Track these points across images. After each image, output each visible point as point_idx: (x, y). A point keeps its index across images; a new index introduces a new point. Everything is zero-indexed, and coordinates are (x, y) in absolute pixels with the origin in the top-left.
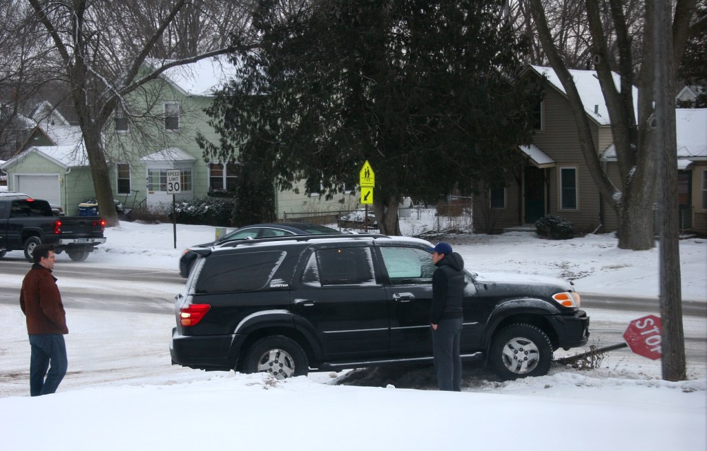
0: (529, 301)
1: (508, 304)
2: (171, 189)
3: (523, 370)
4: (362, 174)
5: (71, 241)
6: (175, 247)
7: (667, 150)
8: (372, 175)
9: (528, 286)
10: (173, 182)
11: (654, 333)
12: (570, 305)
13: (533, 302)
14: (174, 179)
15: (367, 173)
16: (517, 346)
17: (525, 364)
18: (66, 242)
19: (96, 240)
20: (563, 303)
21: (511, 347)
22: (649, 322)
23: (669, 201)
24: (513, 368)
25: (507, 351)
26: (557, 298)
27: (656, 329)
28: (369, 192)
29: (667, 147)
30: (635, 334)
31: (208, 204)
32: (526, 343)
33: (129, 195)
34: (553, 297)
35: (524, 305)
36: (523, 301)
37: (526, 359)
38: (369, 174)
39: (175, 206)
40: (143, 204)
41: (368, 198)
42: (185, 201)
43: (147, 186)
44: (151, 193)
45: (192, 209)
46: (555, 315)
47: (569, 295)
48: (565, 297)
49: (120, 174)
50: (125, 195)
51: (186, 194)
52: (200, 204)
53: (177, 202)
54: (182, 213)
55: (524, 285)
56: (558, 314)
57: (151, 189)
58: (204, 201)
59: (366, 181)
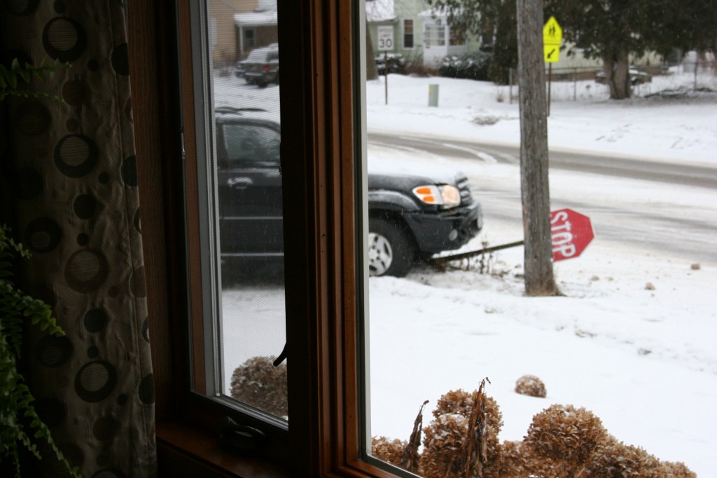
0: (383, 194)
2: (382, 45)
4: (546, 30)
6: (386, 102)
7: (527, 10)
8: (558, 31)
9: (387, 177)
10: (385, 39)
12: (432, 201)
13: (388, 196)
14: (385, 36)
20: (425, 199)
22: (561, 217)
23: (529, 75)
26: (418, 192)
27: (568, 225)
28: (553, 51)
29: (527, 6)
31: (474, 58)
33: (412, 49)
34: (415, 191)
36: (376, 195)
38: (554, 31)
39: (446, 61)
40: (420, 58)
41: (552, 56)
42: (456, 56)
43: (425, 41)
44: (428, 47)
45: (459, 64)
46: (411, 212)
47: (433, 189)
48: (427, 192)
49: (406, 29)
50: (408, 49)
51: (460, 49)
52: (466, 59)
53: (450, 57)
54: (450, 67)
55: (382, 176)
56: (415, 211)
57: (428, 43)
58: (470, 56)
59: (550, 38)
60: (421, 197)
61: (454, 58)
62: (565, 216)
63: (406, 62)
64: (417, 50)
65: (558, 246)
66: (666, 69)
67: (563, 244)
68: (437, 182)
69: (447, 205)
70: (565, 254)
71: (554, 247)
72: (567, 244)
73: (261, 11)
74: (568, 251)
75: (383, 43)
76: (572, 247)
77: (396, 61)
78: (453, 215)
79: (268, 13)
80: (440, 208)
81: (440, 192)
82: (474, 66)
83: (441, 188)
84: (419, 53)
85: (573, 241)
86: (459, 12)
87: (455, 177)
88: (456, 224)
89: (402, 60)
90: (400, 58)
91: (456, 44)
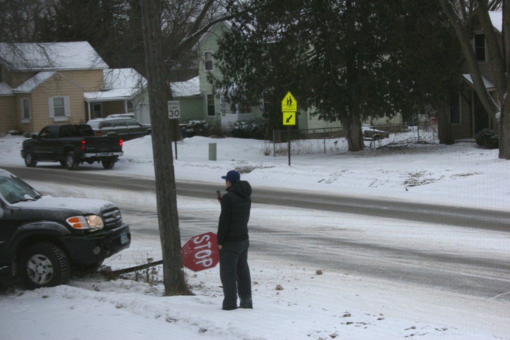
0: (45, 224)
1: (27, 226)
2: (172, 115)
3: (42, 282)
4: (284, 102)
5: (94, 155)
6: (176, 158)
8: (294, 102)
9: (48, 211)
10: (174, 110)
11: (206, 248)
12: (80, 227)
13: (48, 224)
14: (174, 108)
15: (289, 102)
16: (38, 261)
17: (44, 276)
18: (89, 155)
19: (115, 154)
20: (74, 225)
21: (34, 262)
22: (206, 238)
24: (35, 280)
25: (31, 266)
26: (70, 221)
27: (209, 245)
28: (291, 116)
30: (189, 248)
31: (257, 123)
32: (43, 259)
33: (214, 117)
34: (67, 220)
35: (39, 227)
36: (40, 224)
37: (44, 272)
38: (291, 102)
39: (236, 125)
40: (218, 123)
41: (290, 120)
42: (244, 121)
43: (221, 110)
44: (224, 115)
45: (245, 127)
46: (65, 235)
47: (81, 218)
48: (77, 220)
49: (209, 102)
50: (211, 116)
51: (247, 116)
52: (252, 123)
53: (239, 122)
54: (239, 130)
55: (44, 210)
56: (68, 235)
57: (224, 112)
58: (254, 121)
59: (288, 108)
60: (72, 224)
61: (243, 123)
62: (208, 237)
63: (209, 127)
64: (217, 118)
65: (201, 260)
66: (407, 127)
67: (204, 258)
68: (84, 213)
69: (92, 229)
70: (205, 265)
71: (198, 260)
72: (207, 258)
73: (106, 91)
74: (208, 263)
75: (172, 113)
76: (211, 260)
77: (201, 125)
78: (97, 236)
79: (111, 91)
80: (87, 232)
81: (87, 220)
82: (256, 128)
83: (87, 217)
84: (219, 119)
85: (212, 256)
86: (233, 89)
87: (101, 208)
88: (98, 243)
89: (206, 125)
90: (204, 123)
91: (245, 113)
